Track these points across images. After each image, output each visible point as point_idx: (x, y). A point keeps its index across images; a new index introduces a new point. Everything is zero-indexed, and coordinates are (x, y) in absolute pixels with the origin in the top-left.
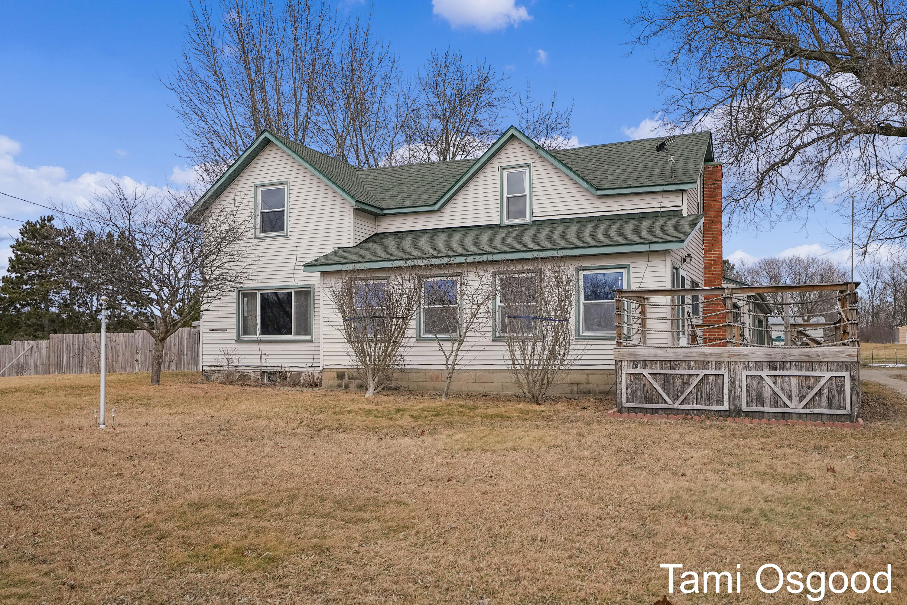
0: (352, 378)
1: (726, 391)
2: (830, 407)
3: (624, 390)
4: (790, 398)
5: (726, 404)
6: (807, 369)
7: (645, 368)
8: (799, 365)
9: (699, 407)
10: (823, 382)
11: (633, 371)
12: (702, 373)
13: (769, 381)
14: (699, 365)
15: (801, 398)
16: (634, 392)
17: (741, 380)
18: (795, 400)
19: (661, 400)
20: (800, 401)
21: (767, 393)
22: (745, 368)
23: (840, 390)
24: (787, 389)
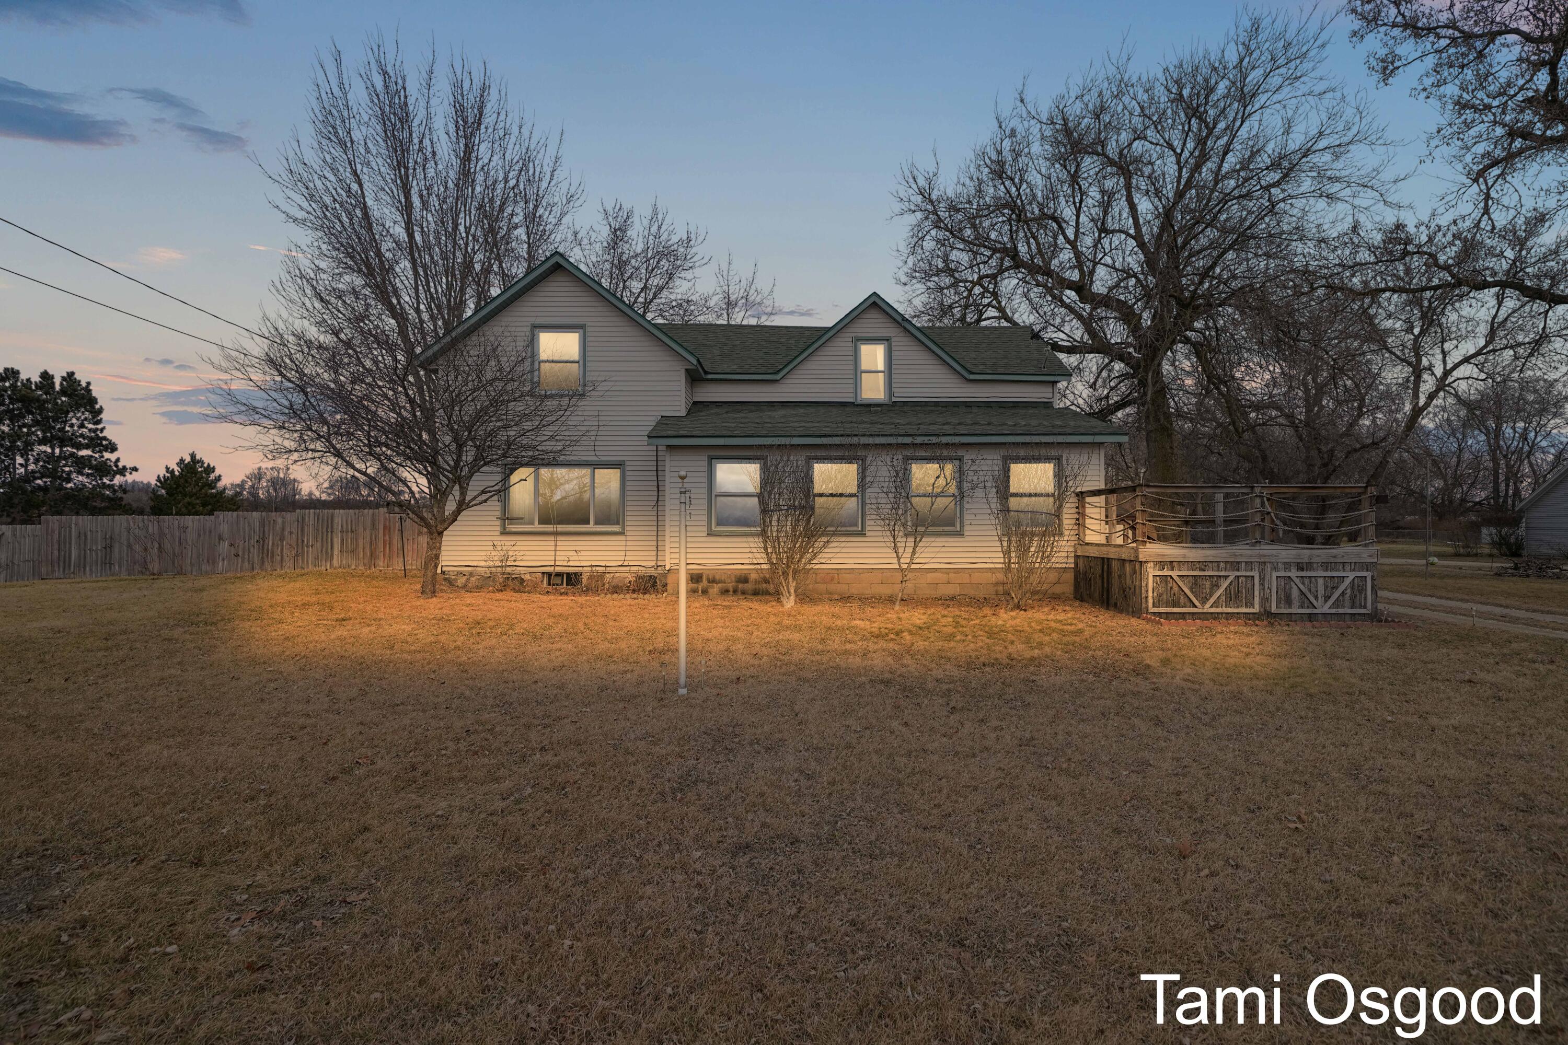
0: (712, 581)
1: (1257, 593)
2: (1352, 607)
3: (1150, 594)
4: (1316, 598)
5: (1257, 606)
6: (1332, 569)
7: (1172, 569)
8: (1326, 565)
9: (1229, 610)
10: (1347, 582)
11: (1160, 573)
12: (1232, 575)
13: (1297, 581)
14: (1229, 566)
15: (1327, 598)
16: (1160, 596)
17: (1270, 582)
18: (1321, 600)
19: (1188, 604)
20: (1326, 601)
21: (1295, 593)
22: (1274, 569)
23: (1362, 590)
24: (1313, 589)
